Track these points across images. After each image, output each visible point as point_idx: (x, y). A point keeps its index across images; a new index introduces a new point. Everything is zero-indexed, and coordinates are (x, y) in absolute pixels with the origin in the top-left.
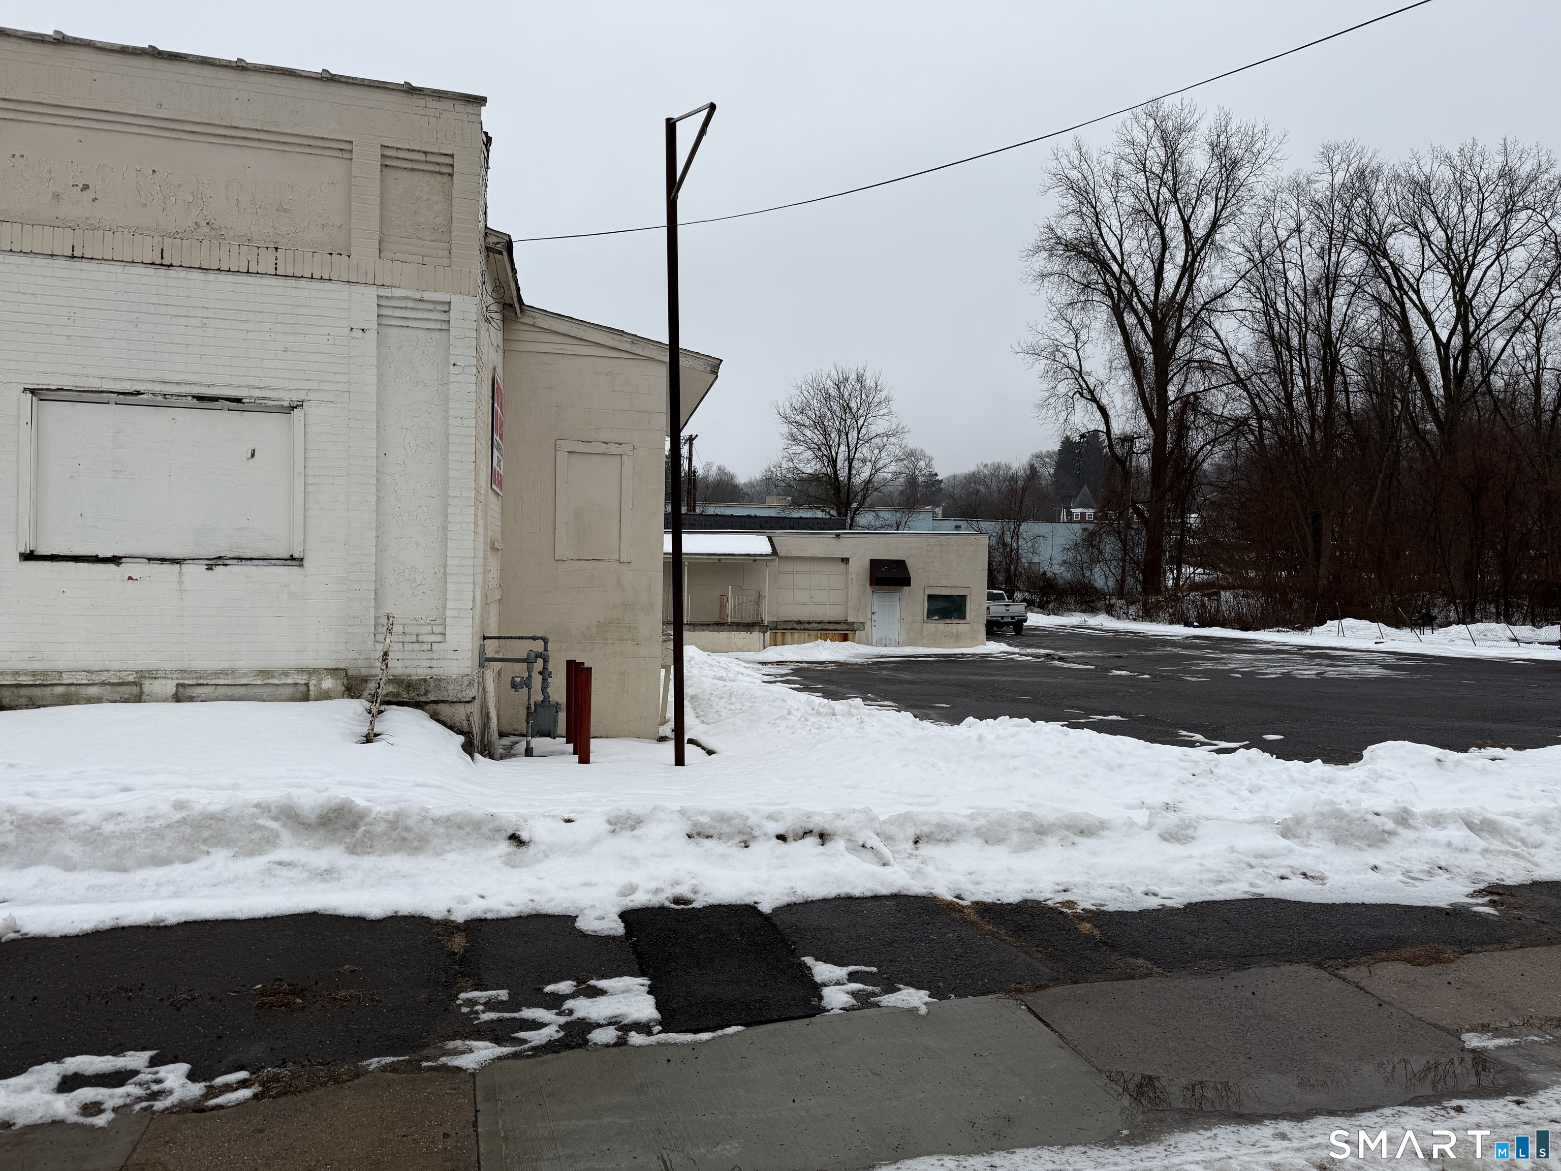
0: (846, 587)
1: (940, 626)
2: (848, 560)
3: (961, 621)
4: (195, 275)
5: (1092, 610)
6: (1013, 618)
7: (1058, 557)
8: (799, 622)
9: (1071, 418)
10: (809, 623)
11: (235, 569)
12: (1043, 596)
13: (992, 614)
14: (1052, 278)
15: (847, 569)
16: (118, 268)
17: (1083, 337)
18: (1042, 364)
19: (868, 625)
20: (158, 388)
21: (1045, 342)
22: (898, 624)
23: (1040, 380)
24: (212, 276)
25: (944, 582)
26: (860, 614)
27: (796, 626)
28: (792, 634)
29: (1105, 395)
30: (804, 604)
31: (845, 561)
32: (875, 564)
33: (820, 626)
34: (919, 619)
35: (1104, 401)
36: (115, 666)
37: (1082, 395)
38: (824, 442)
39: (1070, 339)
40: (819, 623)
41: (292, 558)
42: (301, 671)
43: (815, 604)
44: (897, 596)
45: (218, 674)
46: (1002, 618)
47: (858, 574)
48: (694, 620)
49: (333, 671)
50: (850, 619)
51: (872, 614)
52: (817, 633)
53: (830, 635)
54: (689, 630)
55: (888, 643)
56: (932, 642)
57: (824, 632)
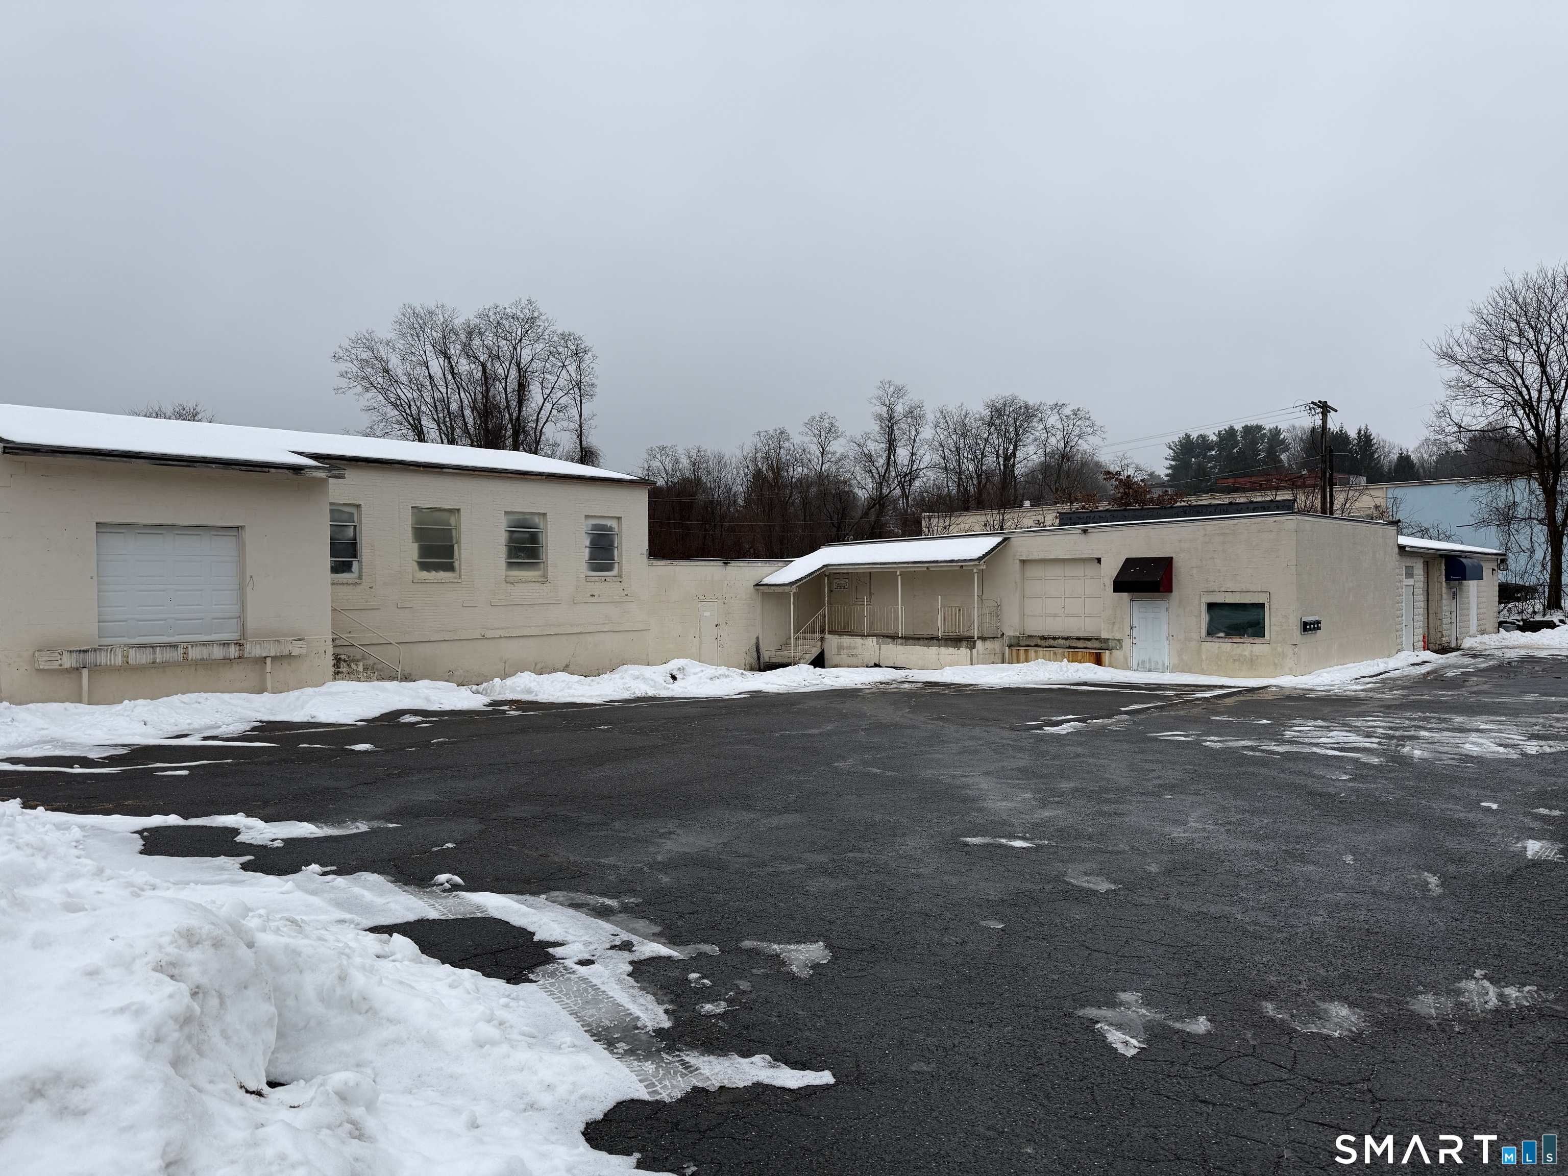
0: (1101, 595)
1: (1226, 647)
3: (1257, 640)
8: (1044, 638)
10: (1054, 638)
15: (1095, 571)
19: (1126, 643)
22: (1165, 643)
25: (1231, 586)
26: (1116, 628)
27: (1040, 642)
28: (1035, 651)
30: (1055, 616)
31: (1099, 560)
32: (1129, 564)
33: (1067, 643)
34: (1196, 636)
40: (1066, 639)
43: (1068, 615)
44: (1165, 604)
47: (1111, 578)
48: (910, 633)
50: (1104, 635)
51: (1131, 628)
52: (1064, 652)
53: (1080, 654)
54: (902, 644)
55: (1153, 667)
56: (1214, 668)
57: (1072, 650)
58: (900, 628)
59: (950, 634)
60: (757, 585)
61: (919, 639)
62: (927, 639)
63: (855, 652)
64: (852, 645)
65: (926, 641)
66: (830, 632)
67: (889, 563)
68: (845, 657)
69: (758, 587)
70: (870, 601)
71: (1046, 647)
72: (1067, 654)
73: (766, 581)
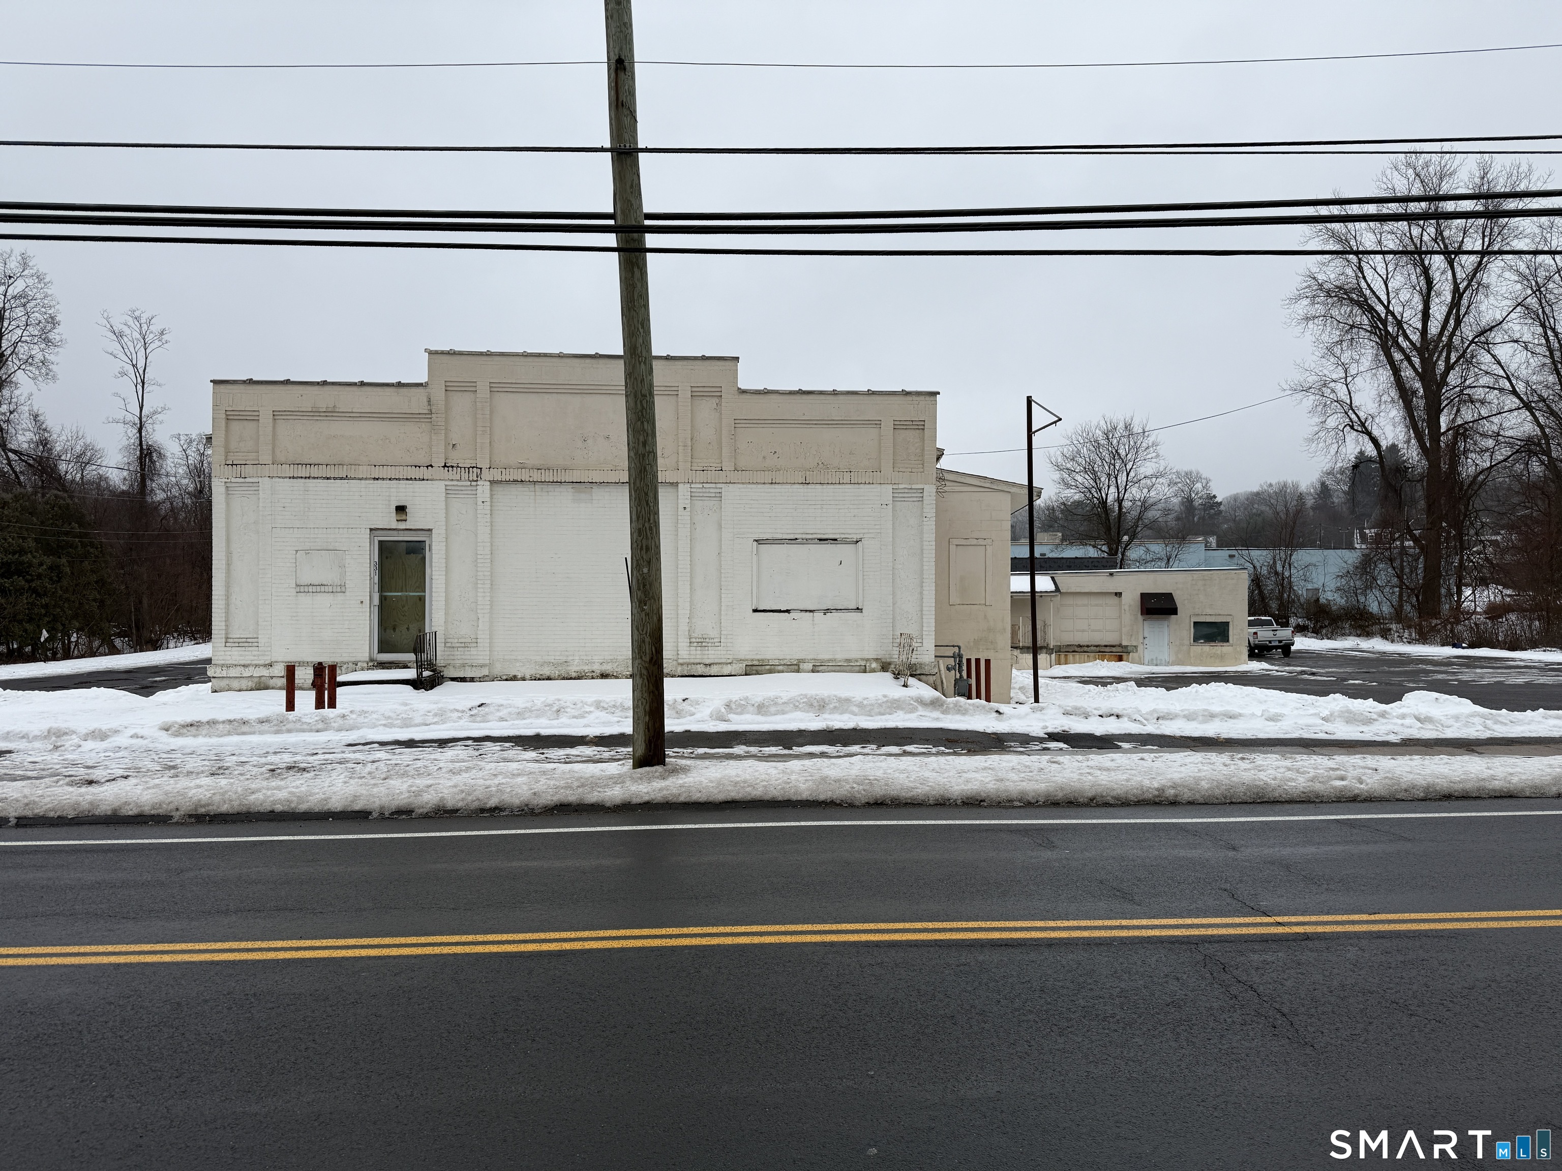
0: (1120, 617)
1: (1206, 648)
2: (1121, 594)
3: (1225, 644)
4: (818, 486)
5: (1368, 635)
6: (1280, 641)
7: (1332, 584)
8: (1080, 646)
9: (1343, 450)
10: (1088, 646)
11: (835, 614)
12: (1317, 622)
13: (1260, 638)
14: (1316, 321)
15: (1120, 602)
16: (789, 486)
17: (1353, 370)
18: (1310, 400)
19: (1140, 648)
20: (804, 536)
21: (1312, 379)
22: (1166, 647)
23: (1308, 415)
24: (825, 486)
25: (1209, 611)
26: (1133, 638)
27: (1077, 649)
28: (1073, 655)
29: (1374, 427)
30: (1083, 631)
31: (1119, 594)
32: (1145, 598)
33: (1098, 649)
34: (1186, 642)
35: (1376, 432)
36: (788, 657)
37: (1352, 427)
38: (1094, 484)
39: (1339, 373)
41: (858, 609)
42: (862, 659)
43: (1093, 631)
44: (1166, 623)
45: (829, 661)
46: (1270, 642)
47: (1130, 606)
49: (876, 660)
50: (1124, 643)
51: (1145, 638)
52: (1095, 655)
53: (1107, 656)
55: (1159, 662)
56: (1198, 662)
57: (1102, 653)
71: (1081, 652)
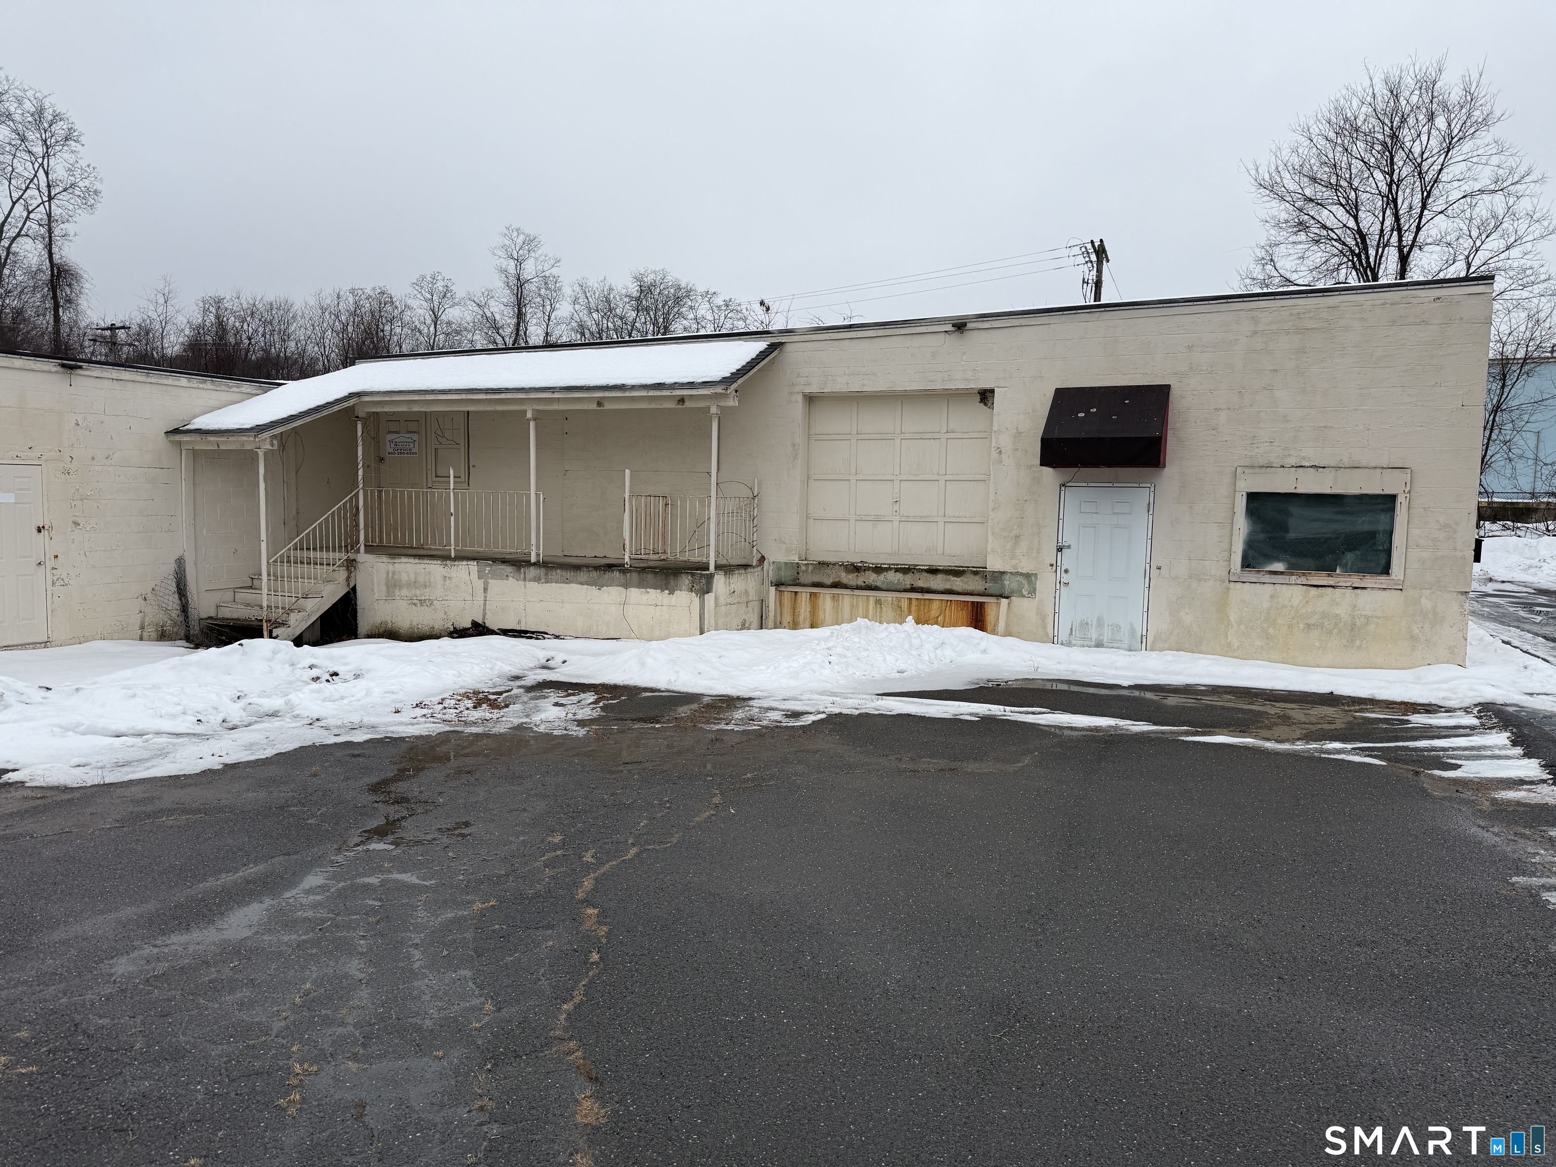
0: (985, 476)
1: (1292, 595)
2: (993, 393)
15: (988, 421)
19: (1045, 583)
22: (1140, 584)
25: (1312, 455)
26: (1022, 548)
30: (878, 520)
31: (986, 396)
34: (1216, 568)
40: (906, 570)
43: (906, 520)
44: (1142, 496)
47: (1014, 435)
48: (556, 552)
50: (994, 564)
51: (1060, 549)
52: (899, 600)
53: (935, 606)
54: (537, 579)
55: (1106, 637)
56: (1258, 643)
57: (919, 596)
58: (533, 541)
59: (652, 557)
60: (176, 431)
61: (577, 568)
62: (597, 568)
63: (427, 594)
64: (421, 579)
65: (595, 574)
66: (370, 549)
67: (507, 390)
68: (403, 605)
69: (177, 437)
70: (465, 479)
71: (858, 588)
72: (905, 604)
73: (201, 423)
